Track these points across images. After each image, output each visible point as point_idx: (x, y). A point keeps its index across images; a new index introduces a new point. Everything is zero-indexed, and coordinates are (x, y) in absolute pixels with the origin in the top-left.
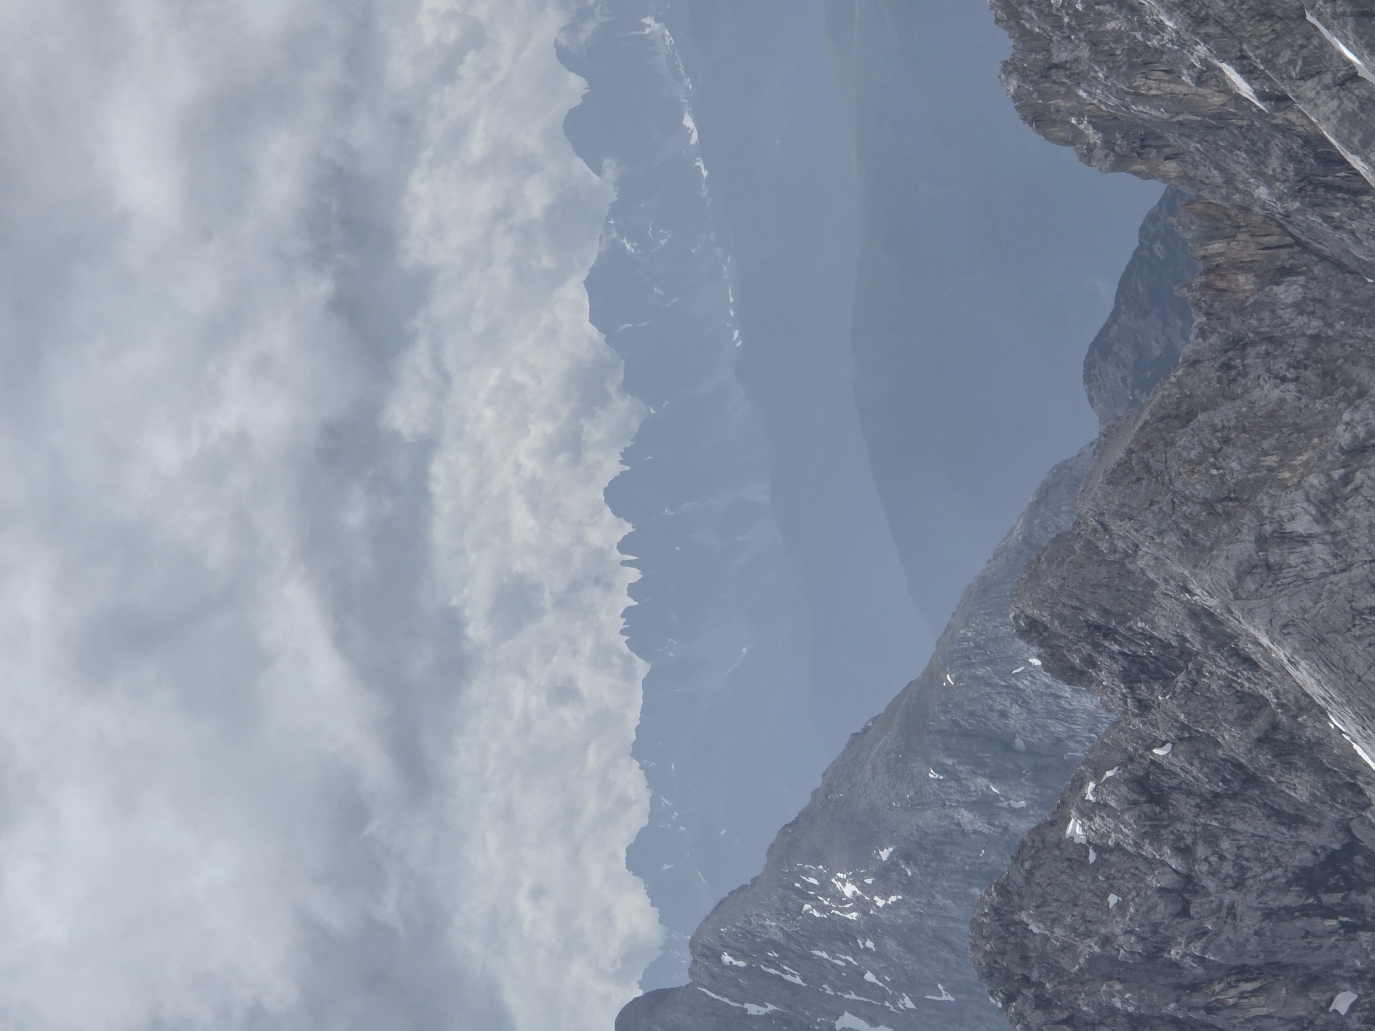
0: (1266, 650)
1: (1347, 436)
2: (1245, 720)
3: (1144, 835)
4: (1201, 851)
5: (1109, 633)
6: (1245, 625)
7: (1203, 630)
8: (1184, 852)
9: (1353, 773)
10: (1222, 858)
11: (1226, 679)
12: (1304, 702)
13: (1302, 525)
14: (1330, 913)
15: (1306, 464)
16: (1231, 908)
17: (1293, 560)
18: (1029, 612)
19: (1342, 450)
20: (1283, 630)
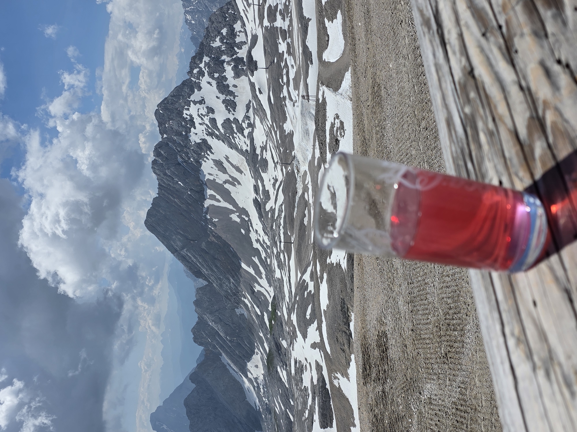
1: (215, 366)
2: (205, 387)
3: (197, 395)
4: (201, 396)
5: (196, 380)
14: (210, 401)
15: (211, 368)
16: (203, 401)
18: (191, 378)
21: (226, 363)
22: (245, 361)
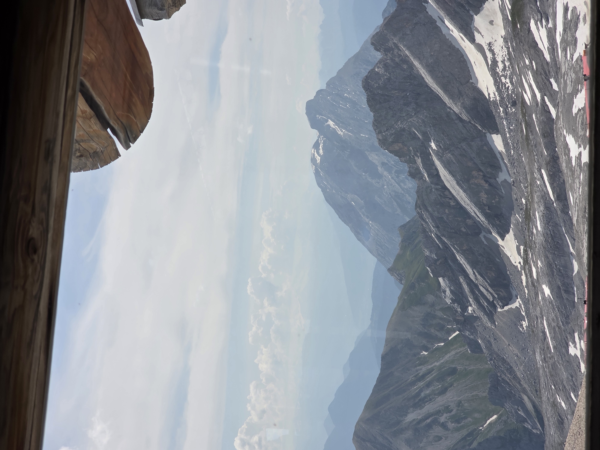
0: (402, 49)
1: (415, 22)
2: (399, 58)
3: (385, 71)
4: (392, 74)
5: (383, 45)
6: (400, 45)
7: (394, 45)
8: (389, 74)
9: (412, 65)
10: (394, 75)
11: (397, 52)
12: (407, 56)
13: (408, 32)
14: (407, 83)
15: (409, 25)
16: (395, 82)
17: (407, 37)
18: (373, 41)
19: (414, 23)
20: (404, 46)
21: (435, 17)
22: (471, 12)
